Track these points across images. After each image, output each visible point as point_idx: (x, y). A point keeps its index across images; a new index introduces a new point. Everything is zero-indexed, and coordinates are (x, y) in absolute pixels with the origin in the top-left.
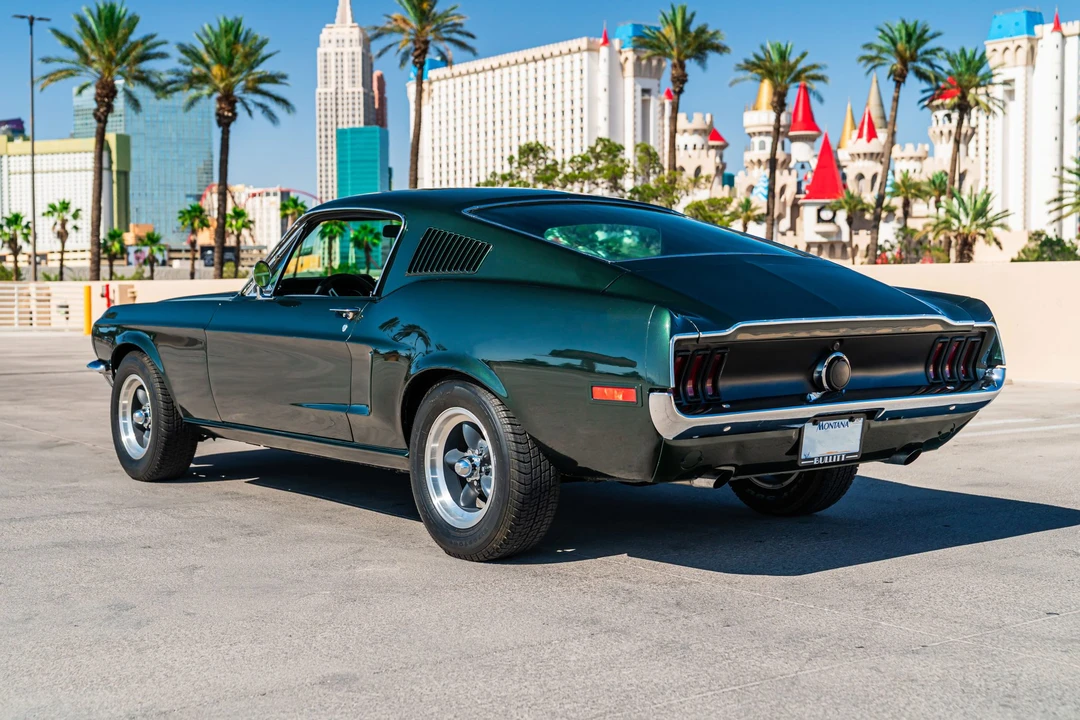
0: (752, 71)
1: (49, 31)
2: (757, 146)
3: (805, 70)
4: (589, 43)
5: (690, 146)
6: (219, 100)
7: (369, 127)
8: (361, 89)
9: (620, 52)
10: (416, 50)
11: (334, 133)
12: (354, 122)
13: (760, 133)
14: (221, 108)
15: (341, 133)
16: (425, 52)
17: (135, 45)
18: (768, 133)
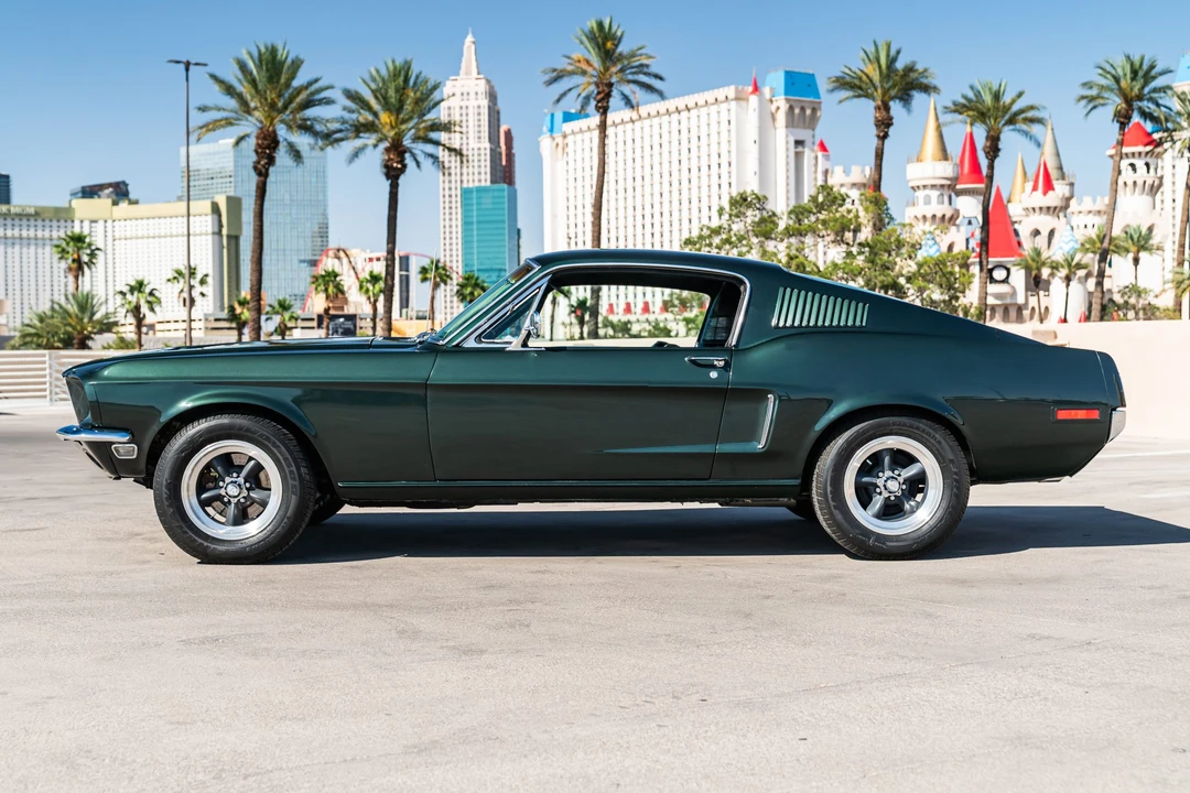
0: (961, 113)
1: (207, 76)
2: (921, 201)
3: (1022, 111)
4: (737, 91)
6: (387, 150)
7: (496, 186)
8: (488, 145)
9: (771, 101)
10: (599, 93)
11: (459, 192)
12: (480, 181)
13: (925, 187)
14: (390, 159)
15: (466, 192)
16: (608, 95)
17: (299, 90)
18: (933, 186)
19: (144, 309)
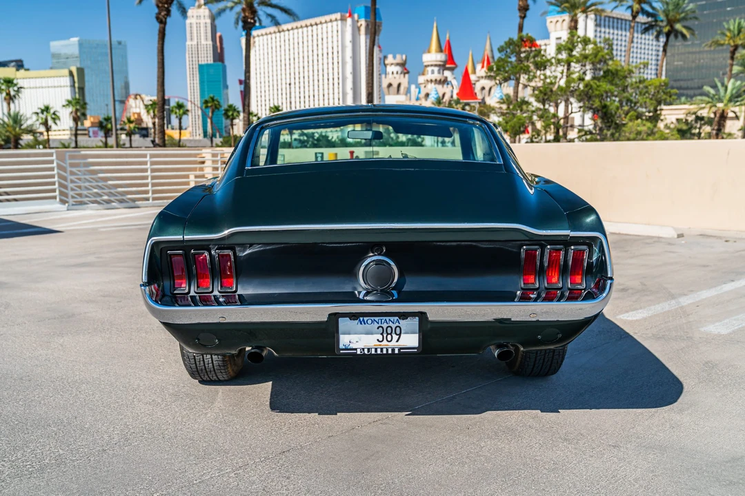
2: (430, 72)
4: (341, 16)
5: (395, 72)
7: (216, 63)
8: (211, 43)
9: (358, 21)
11: (197, 66)
12: (207, 61)
13: (432, 65)
14: (246, 16)
15: (201, 67)
18: (436, 65)
19: (50, 122)
